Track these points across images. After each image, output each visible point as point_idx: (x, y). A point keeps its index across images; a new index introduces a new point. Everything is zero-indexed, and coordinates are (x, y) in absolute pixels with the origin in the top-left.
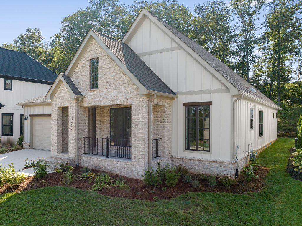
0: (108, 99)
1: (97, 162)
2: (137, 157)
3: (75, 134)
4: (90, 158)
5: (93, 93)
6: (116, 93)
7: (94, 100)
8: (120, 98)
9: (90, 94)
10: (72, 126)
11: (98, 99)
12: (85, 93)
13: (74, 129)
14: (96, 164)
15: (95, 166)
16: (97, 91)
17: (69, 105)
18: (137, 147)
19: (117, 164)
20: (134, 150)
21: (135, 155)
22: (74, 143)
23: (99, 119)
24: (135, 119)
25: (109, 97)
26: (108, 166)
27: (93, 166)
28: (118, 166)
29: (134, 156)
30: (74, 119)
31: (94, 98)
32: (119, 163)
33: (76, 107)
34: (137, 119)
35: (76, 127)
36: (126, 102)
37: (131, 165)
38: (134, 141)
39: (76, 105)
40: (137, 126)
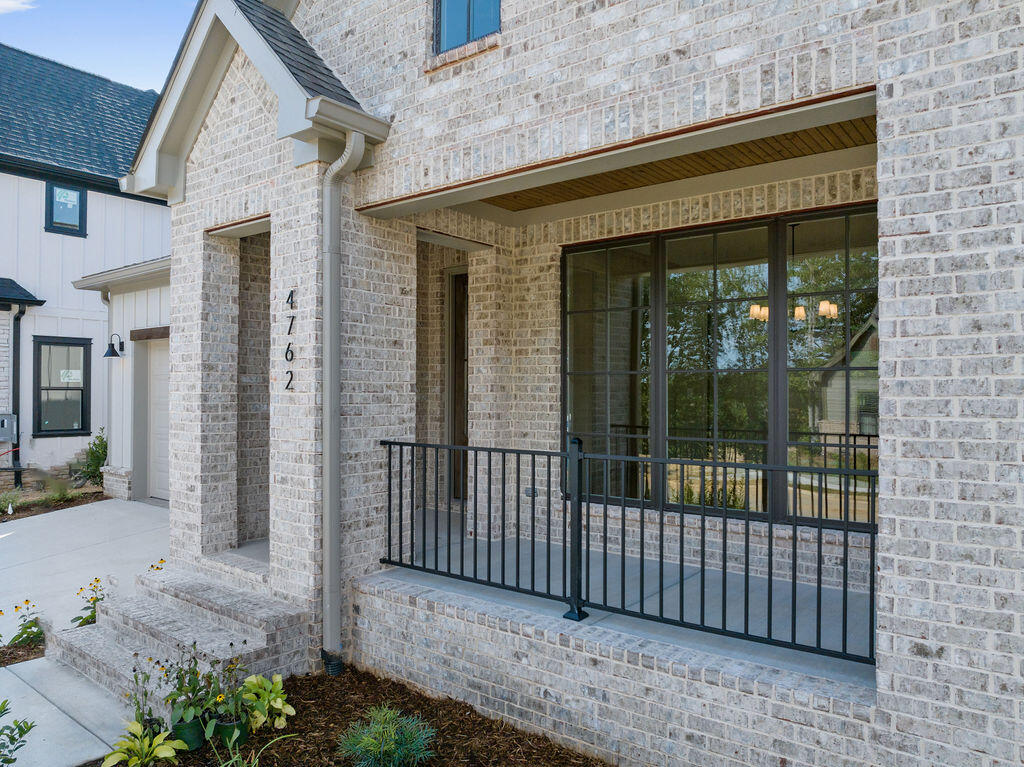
0: (591, 100)
1: (488, 650)
2: (953, 661)
3: (310, 422)
4: (430, 607)
5: (456, 83)
6: (685, 18)
7: (467, 133)
8: (723, 58)
9: (430, 92)
10: (290, 354)
11: (499, 122)
12: (389, 95)
13: (307, 375)
14: (483, 662)
15: (472, 685)
16: (491, 57)
17: (277, 205)
18: (969, 557)
19: (696, 707)
20: (921, 588)
21: (932, 644)
22: (303, 484)
23: (486, 325)
24: (932, 244)
25: (598, 80)
26: (593, 703)
27: (451, 677)
28: (705, 726)
29: (922, 651)
30: (307, 304)
31: (467, 116)
32: (720, 692)
33: (321, 205)
34: (965, 242)
35: (319, 363)
36: (804, 75)
37: (875, 736)
38: (923, 488)
39: (321, 194)
40: (957, 321)
